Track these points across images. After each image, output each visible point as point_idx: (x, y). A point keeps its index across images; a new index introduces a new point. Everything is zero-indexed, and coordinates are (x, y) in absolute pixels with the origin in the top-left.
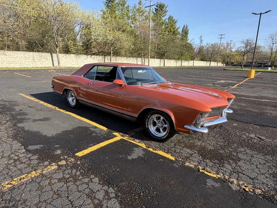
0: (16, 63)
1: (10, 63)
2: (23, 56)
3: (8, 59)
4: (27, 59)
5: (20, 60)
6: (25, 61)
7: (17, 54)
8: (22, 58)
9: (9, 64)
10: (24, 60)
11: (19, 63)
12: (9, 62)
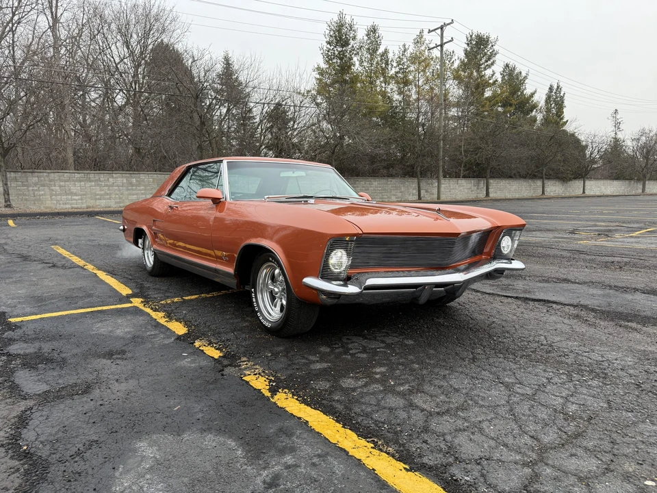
0: (110, 199)
1: (98, 197)
2: (125, 181)
3: (93, 189)
4: (134, 188)
5: (119, 190)
6: (129, 192)
7: (113, 177)
8: (122, 186)
9: (96, 199)
10: (128, 190)
11: (117, 196)
12: (96, 195)
